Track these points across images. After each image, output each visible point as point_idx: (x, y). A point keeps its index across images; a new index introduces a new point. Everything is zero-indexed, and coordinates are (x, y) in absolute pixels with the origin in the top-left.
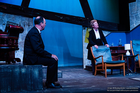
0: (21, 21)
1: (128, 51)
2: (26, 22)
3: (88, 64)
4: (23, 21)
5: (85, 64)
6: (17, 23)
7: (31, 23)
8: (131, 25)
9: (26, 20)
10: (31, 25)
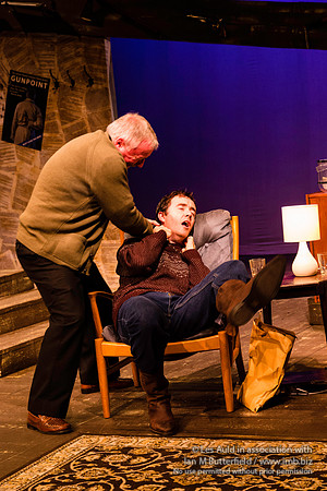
0: (59, 62)
2: (78, 64)
4: (66, 60)
6: (45, 75)
7: (95, 66)
9: (77, 55)
10: (97, 79)
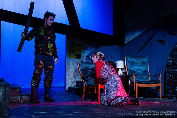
1: (120, 70)
3: (71, 85)
5: (67, 85)
8: (127, 37)
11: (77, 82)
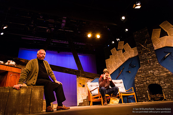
11: (84, 100)
